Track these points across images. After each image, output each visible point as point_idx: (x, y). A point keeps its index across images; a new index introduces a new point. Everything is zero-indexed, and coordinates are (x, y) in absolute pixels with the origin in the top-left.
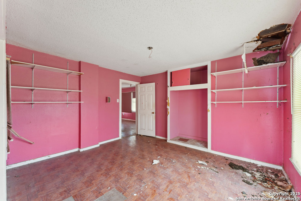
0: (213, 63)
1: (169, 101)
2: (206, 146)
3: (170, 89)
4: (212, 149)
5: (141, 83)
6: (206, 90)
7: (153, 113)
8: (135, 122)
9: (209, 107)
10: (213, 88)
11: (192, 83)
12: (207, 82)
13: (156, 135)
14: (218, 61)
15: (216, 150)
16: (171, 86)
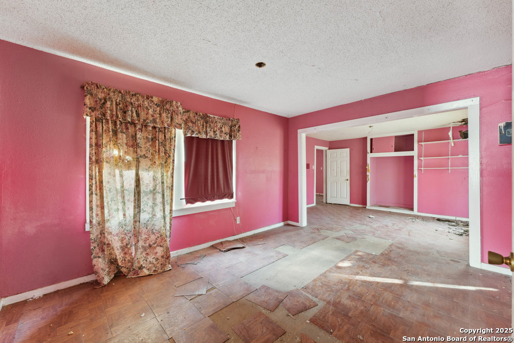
0: (420, 132)
1: (369, 167)
2: (412, 209)
3: (370, 156)
4: (419, 211)
5: (329, 149)
6: (412, 157)
7: (347, 180)
8: (323, 196)
9: (416, 173)
10: (420, 156)
11: (396, 150)
12: (413, 150)
13: (351, 203)
14: (425, 131)
15: (423, 212)
16: (371, 152)
